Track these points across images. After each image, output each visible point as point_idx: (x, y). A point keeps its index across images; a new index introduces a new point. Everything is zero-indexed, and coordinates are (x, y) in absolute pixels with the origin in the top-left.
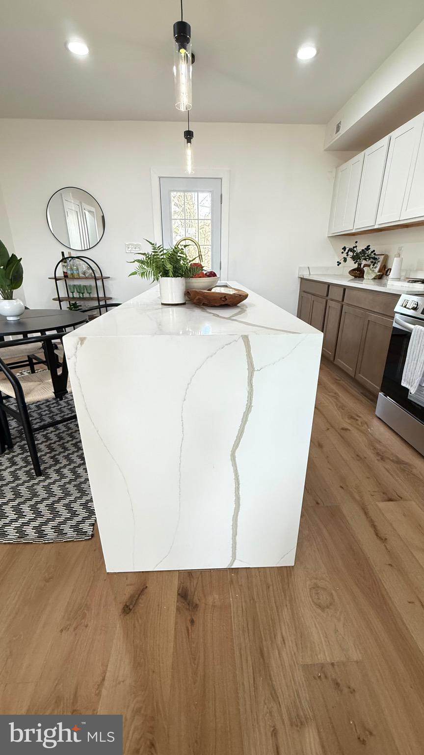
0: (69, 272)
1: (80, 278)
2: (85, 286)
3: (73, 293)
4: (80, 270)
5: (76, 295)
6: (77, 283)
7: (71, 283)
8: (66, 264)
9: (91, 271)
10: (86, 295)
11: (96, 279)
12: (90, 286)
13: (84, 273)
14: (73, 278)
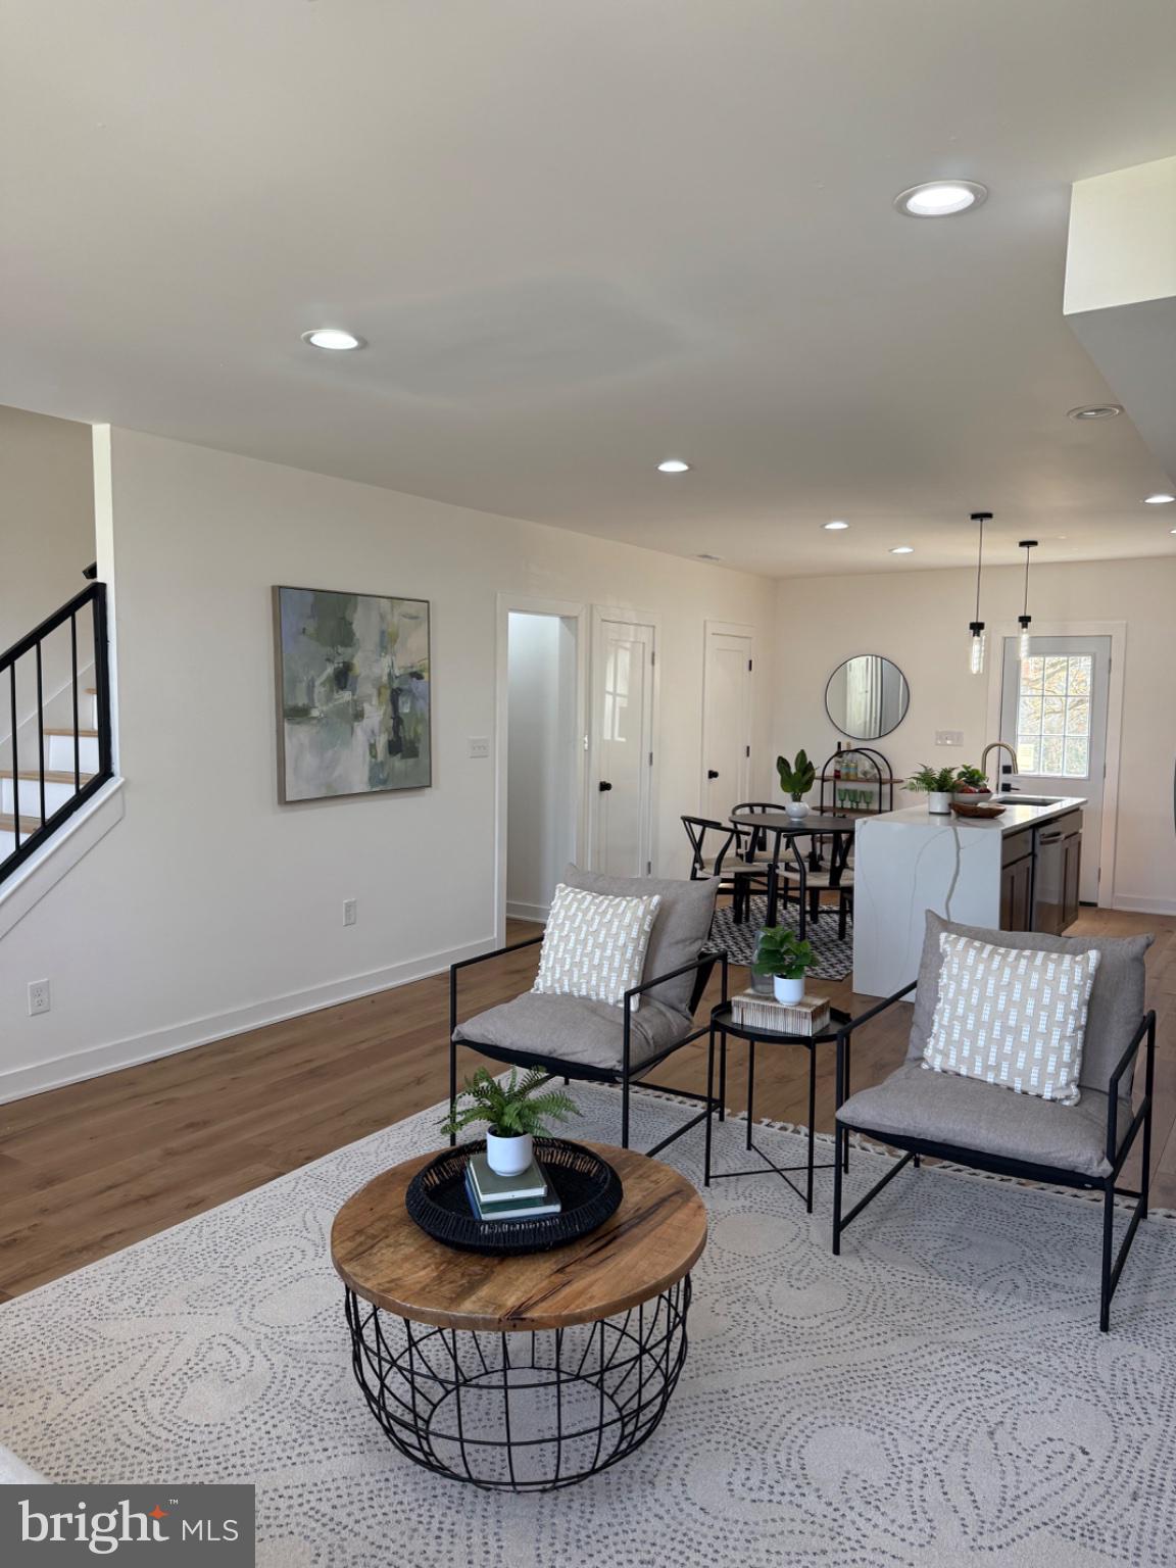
0: (843, 771)
1: (857, 780)
2: (863, 793)
3: (842, 801)
4: (860, 769)
5: (847, 804)
6: (851, 786)
7: (841, 785)
8: (840, 759)
9: (876, 771)
10: (863, 806)
11: (881, 782)
12: (871, 793)
13: (865, 773)
14: (848, 779)
